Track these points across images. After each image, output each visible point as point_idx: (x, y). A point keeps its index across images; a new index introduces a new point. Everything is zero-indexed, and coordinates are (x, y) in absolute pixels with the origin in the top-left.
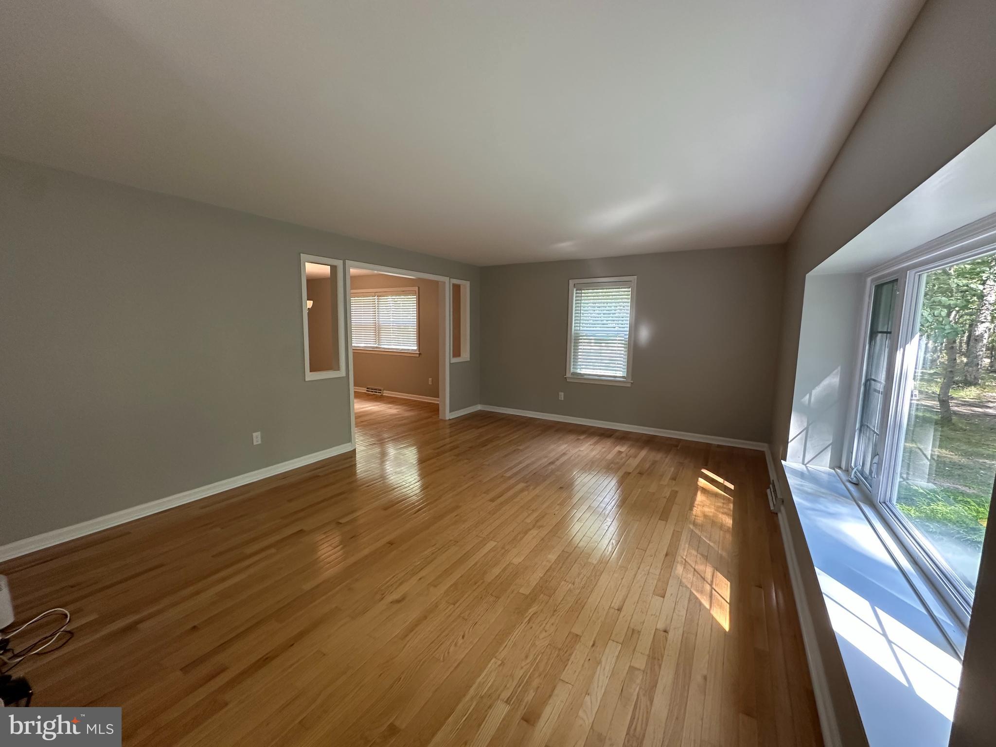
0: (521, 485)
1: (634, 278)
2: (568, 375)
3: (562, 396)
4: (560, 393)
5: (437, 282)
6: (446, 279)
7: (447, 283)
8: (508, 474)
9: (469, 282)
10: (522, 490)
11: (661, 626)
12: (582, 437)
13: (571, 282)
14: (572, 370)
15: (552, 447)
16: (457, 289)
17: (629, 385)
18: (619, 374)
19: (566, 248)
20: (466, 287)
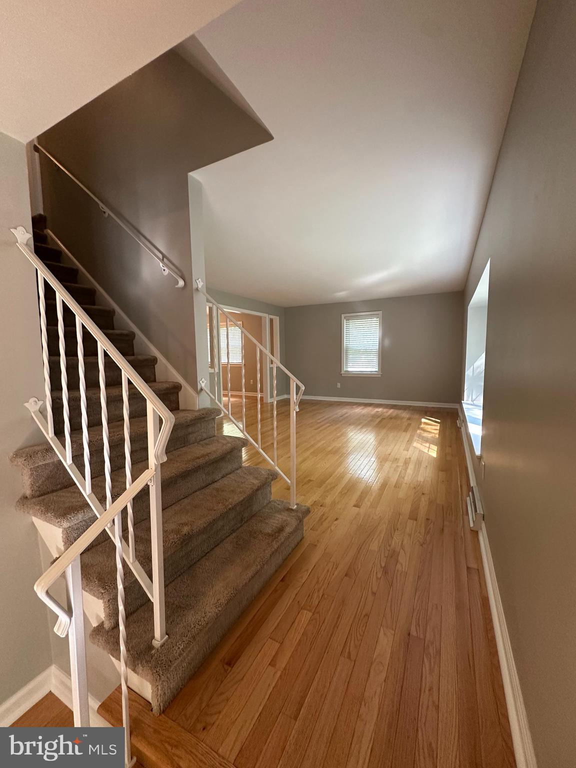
0: (328, 425)
1: (380, 312)
2: (342, 372)
3: (339, 385)
4: (338, 384)
5: (260, 318)
6: (266, 315)
7: (266, 317)
8: (319, 421)
9: (278, 317)
10: (329, 426)
11: (408, 457)
12: (354, 407)
13: (343, 316)
14: (345, 369)
15: (339, 411)
16: (271, 320)
17: (380, 376)
18: (374, 370)
19: (341, 295)
20: (277, 320)
